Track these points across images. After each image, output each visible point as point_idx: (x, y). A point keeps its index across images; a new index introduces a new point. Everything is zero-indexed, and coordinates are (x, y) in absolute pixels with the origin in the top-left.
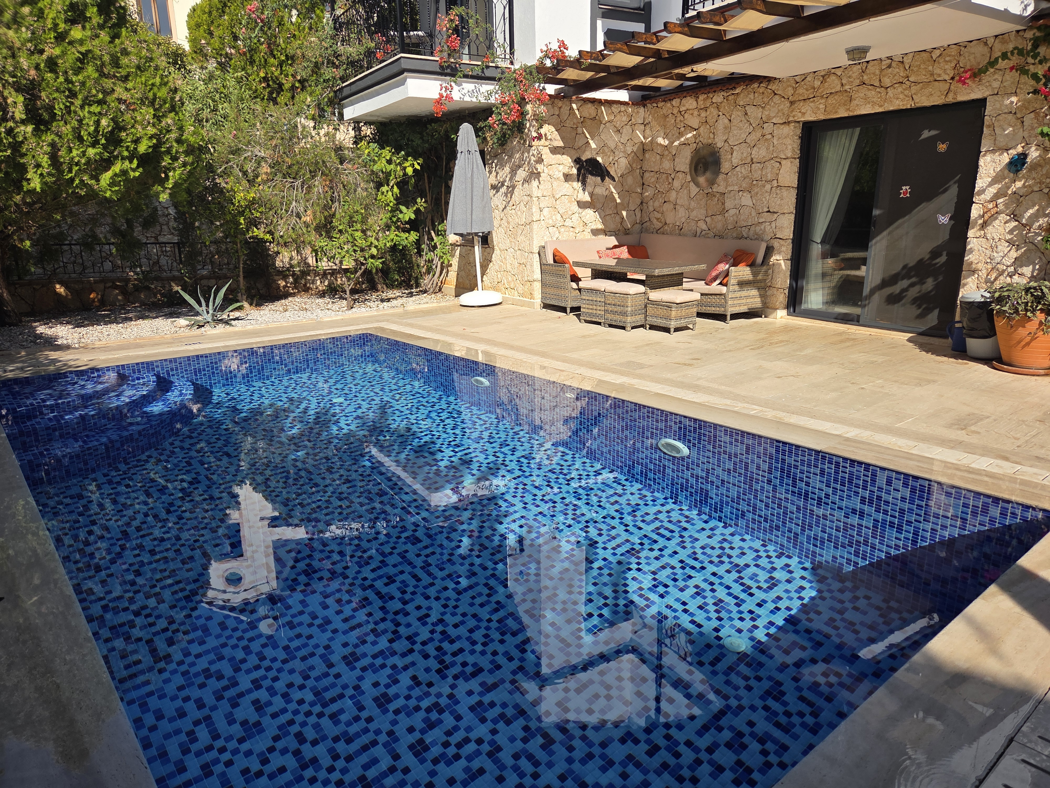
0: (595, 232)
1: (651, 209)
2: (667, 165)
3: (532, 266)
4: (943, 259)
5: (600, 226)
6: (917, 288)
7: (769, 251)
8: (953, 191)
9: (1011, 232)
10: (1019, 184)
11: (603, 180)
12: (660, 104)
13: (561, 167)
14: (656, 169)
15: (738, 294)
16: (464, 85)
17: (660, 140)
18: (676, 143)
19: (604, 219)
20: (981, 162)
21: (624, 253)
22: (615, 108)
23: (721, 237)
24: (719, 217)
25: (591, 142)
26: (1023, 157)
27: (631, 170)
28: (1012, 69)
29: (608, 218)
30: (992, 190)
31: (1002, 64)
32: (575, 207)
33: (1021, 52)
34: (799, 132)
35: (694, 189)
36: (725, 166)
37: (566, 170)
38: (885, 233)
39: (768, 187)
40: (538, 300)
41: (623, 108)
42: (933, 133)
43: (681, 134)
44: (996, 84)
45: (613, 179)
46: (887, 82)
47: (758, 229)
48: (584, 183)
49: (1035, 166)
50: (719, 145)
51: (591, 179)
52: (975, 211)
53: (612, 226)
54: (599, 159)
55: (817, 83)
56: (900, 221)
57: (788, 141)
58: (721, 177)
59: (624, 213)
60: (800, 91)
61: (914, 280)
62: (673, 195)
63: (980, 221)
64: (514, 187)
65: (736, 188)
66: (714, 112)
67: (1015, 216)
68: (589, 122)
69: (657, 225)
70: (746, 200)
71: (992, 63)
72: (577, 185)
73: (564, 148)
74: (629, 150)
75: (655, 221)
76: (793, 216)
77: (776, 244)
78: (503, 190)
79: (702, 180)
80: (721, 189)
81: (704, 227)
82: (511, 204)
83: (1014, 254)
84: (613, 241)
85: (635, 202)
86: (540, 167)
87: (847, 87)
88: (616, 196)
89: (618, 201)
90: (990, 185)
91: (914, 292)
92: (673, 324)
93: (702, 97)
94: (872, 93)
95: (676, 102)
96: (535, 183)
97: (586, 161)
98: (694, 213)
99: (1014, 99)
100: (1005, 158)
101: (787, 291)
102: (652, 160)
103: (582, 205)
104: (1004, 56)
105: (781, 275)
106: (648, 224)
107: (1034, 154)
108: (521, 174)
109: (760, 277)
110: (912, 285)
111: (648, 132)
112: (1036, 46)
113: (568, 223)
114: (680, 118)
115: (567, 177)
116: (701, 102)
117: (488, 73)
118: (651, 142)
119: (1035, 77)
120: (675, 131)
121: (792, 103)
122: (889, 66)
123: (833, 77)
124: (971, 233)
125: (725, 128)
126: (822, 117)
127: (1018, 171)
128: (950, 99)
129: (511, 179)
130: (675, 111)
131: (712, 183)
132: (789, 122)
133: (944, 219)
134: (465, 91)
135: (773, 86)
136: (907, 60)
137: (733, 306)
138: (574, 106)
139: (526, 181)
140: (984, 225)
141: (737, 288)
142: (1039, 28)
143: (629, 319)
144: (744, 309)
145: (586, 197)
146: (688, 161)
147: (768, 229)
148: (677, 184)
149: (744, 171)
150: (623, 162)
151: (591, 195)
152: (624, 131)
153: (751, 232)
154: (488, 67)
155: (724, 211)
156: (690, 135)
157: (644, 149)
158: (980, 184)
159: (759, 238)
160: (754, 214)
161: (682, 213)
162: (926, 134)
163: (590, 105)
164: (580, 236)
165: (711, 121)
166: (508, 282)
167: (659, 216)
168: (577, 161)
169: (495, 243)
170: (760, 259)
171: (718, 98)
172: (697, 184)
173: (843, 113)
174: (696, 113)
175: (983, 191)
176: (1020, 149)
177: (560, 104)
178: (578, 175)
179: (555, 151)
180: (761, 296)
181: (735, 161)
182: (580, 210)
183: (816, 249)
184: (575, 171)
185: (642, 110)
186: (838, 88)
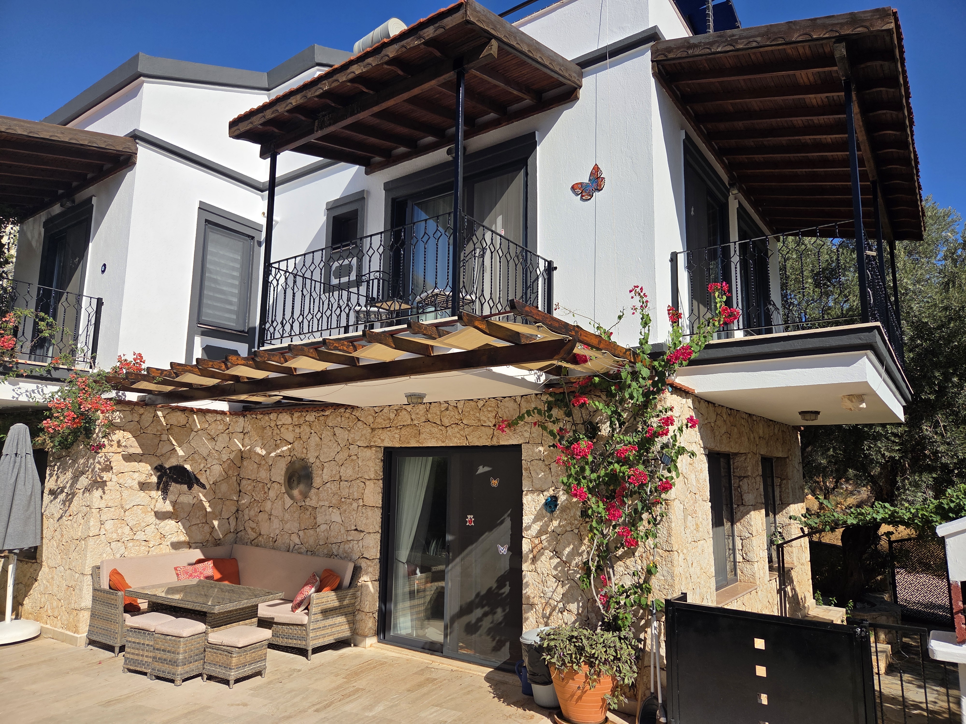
0: (176, 546)
1: (247, 517)
2: (263, 474)
3: (81, 590)
4: (506, 590)
5: (183, 538)
6: (489, 618)
7: (357, 571)
8: (508, 523)
9: (555, 568)
10: (555, 523)
11: (190, 488)
12: (259, 416)
13: (136, 475)
14: (253, 477)
15: (321, 624)
16: (21, 384)
17: (258, 450)
18: (273, 454)
19: (188, 530)
20: (524, 501)
21: (209, 568)
22: (209, 417)
23: (313, 553)
24: (311, 532)
25: (178, 449)
26: (554, 499)
27: (227, 477)
28: (535, 424)
29: (194, 528)
30: (536, 527)
31: (527, 419)
32: (152, 518)
33: (539, 412)
34: (381, 455)
35: (288, 502)
36: (317, 482)
37: (143, 478)
38: (458, 560)
39: (355, 505)
40: (83, 635)
41: (219, 417)
42: (487, 469)
43: (277, 447)
44: (527, 435)
45: (203, 486)
46: (446, 422)
47: (347, 546)
48: (165, 492)
49: (565, 509)
50: (312, 460)
51: (174, 487)
52: (526, 546)
53: (199, 537)
54: (188, 467)
55: (392, 416)
56: (470, 548)
57: (371, 464)
58: (313, 491)
59: (216, 523)
60: (379, 420)
61: (486, 609)
62: (268, 505)
63: (531, 556)
64: (74, 494)
65: (327, 504)
66: (308, 429)
67: (557, 553)
68: (177, 430)
69: (252, 535)
70: (336, 516)
71: (521, 418)
72: (157, 494)
73: (142, 455)
74: (225, 457)
75: (249, 531)
76: (378, 536)
77: (363, 564)
78: (62, 496)
79: (296, 492)
80: (313, 503)
81: (297, 541)
82: (68, 514)
83: (561, 590)
84: (198, 554)
85: (229, 510)
86: (106, 476)
87: (416, 422)
88: (207, 505)
89: (209, 510)
90: (535, 521)
91: (486, 623)
92: (233, 675)
93: (296, 415)
94: (435, 430)
95: (273, 416)
96: (97, 493)
97: (170, 468)
98: (288, 526)
99: (541, 448)
100: (542, 499)
101: (376, 615)
102: (249, 468)
103: (161, 516)
104: (528, 413)
105: (369, 598)
106: (243, 533)
107: (562, 498)
108: (84, 481)
109: (346, 602)
110: (485, 615)
111: (247, 440)
112: (550, 409)
113: (140, 536)
114: (276, 431)
115: (143, 486)
116: (295, 419)
117: (55, 374)
118: (250, 450)
119: (551, 433)
120: (272, 443)
121: (373, 430)
122: (447, 409)
123: (404, 412)
124: (525, 567)
125: (317, 445)
126: (397, 445)
127: (552, 512)
128: (495, 442)
129: (72, 486)
130: (273, 424)
131: (305, 496)
132: (371, 447)
133: (503, 550)
134: (23, 390)
135: (357, 413)
136: (460, 405)
137: (316, 638)
138: (160, 413)
139: (87, 490)
140: (534, 560)
141: (320, 617)
142: (550, 394)
143: (180, 670)
144: (329, 640)
145: (168, 507)
146: (283, 473)
147: (356, 548)
148: (272, 494)
149: (332, 487)
150: (217, 470)
151: (174, 504)
152: (220, 438)
153: (341, 550)
154: (56, 369)
155: (315, 526)
156: (285, 448)
157: (242, 456)
158: (527, 519)
159: (347, 557)
160: (343, 531)
161: (276, 524)
162: (481, 470)
163: (179, 413)
164: (154, 551)
165: (304, 437)
166: (52, 609)
167: (254, 525)
168: (159, 469)
169: (44, 558)
170: (347, 581)
171: (311, 417)
172: (292, 497)
173: (413, 444)
174: (291, 428)
175: (529, 527)
176: (551, 492)
177: (141, 411)
178: (159, 483)
179: (129, 458)
180: (349, 622)
181: (326, 478)
182: (158, 522)
183: (402, 569)
184: (154, 479)
185: (241, 419)
186: (409, 422)
